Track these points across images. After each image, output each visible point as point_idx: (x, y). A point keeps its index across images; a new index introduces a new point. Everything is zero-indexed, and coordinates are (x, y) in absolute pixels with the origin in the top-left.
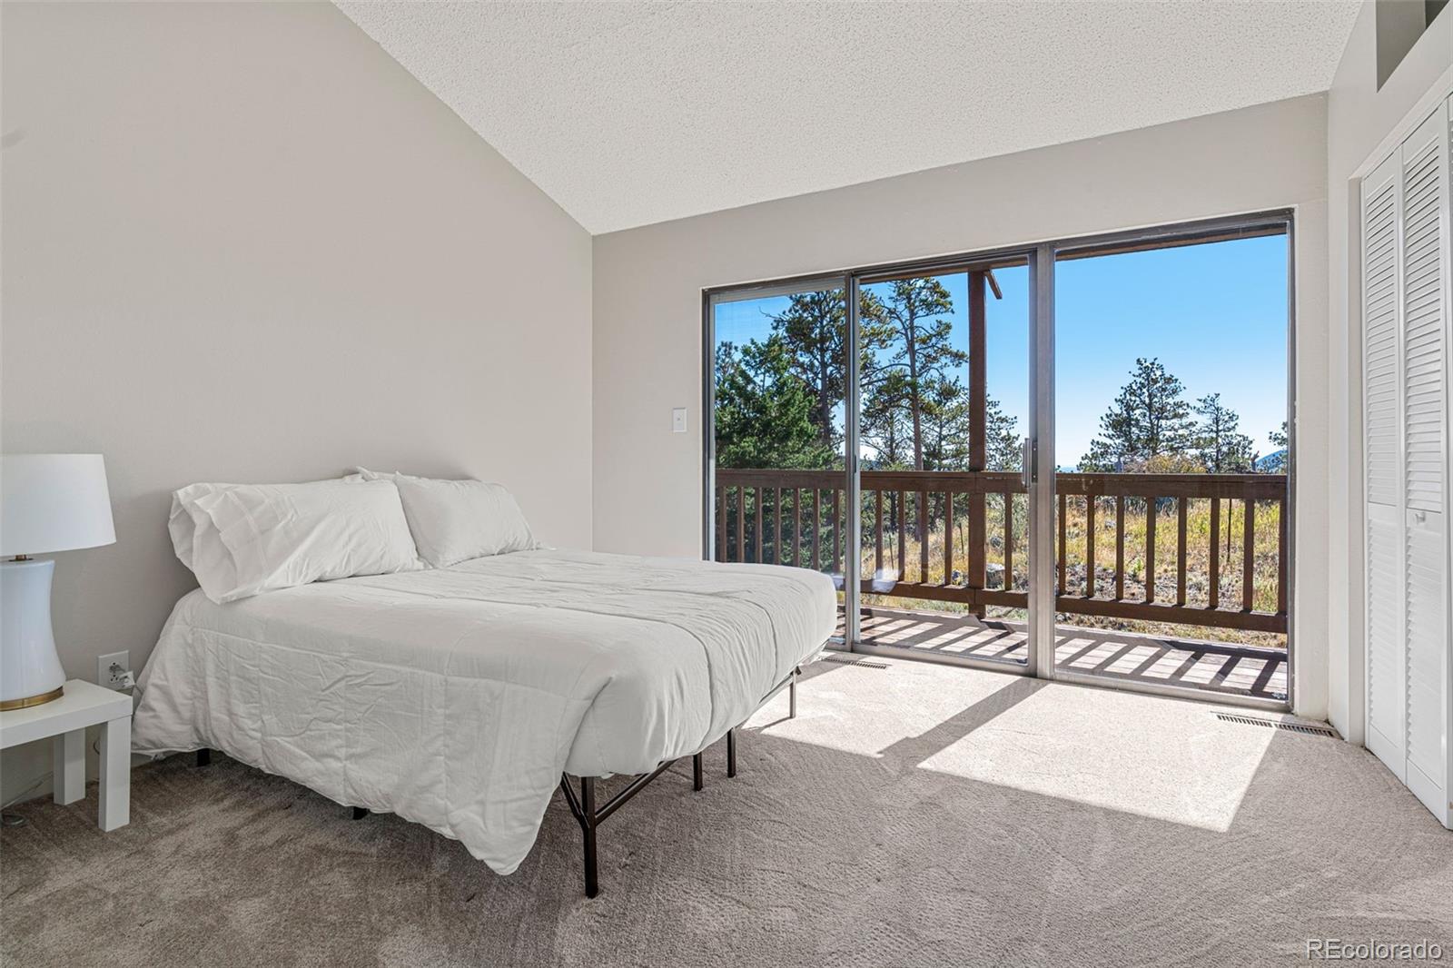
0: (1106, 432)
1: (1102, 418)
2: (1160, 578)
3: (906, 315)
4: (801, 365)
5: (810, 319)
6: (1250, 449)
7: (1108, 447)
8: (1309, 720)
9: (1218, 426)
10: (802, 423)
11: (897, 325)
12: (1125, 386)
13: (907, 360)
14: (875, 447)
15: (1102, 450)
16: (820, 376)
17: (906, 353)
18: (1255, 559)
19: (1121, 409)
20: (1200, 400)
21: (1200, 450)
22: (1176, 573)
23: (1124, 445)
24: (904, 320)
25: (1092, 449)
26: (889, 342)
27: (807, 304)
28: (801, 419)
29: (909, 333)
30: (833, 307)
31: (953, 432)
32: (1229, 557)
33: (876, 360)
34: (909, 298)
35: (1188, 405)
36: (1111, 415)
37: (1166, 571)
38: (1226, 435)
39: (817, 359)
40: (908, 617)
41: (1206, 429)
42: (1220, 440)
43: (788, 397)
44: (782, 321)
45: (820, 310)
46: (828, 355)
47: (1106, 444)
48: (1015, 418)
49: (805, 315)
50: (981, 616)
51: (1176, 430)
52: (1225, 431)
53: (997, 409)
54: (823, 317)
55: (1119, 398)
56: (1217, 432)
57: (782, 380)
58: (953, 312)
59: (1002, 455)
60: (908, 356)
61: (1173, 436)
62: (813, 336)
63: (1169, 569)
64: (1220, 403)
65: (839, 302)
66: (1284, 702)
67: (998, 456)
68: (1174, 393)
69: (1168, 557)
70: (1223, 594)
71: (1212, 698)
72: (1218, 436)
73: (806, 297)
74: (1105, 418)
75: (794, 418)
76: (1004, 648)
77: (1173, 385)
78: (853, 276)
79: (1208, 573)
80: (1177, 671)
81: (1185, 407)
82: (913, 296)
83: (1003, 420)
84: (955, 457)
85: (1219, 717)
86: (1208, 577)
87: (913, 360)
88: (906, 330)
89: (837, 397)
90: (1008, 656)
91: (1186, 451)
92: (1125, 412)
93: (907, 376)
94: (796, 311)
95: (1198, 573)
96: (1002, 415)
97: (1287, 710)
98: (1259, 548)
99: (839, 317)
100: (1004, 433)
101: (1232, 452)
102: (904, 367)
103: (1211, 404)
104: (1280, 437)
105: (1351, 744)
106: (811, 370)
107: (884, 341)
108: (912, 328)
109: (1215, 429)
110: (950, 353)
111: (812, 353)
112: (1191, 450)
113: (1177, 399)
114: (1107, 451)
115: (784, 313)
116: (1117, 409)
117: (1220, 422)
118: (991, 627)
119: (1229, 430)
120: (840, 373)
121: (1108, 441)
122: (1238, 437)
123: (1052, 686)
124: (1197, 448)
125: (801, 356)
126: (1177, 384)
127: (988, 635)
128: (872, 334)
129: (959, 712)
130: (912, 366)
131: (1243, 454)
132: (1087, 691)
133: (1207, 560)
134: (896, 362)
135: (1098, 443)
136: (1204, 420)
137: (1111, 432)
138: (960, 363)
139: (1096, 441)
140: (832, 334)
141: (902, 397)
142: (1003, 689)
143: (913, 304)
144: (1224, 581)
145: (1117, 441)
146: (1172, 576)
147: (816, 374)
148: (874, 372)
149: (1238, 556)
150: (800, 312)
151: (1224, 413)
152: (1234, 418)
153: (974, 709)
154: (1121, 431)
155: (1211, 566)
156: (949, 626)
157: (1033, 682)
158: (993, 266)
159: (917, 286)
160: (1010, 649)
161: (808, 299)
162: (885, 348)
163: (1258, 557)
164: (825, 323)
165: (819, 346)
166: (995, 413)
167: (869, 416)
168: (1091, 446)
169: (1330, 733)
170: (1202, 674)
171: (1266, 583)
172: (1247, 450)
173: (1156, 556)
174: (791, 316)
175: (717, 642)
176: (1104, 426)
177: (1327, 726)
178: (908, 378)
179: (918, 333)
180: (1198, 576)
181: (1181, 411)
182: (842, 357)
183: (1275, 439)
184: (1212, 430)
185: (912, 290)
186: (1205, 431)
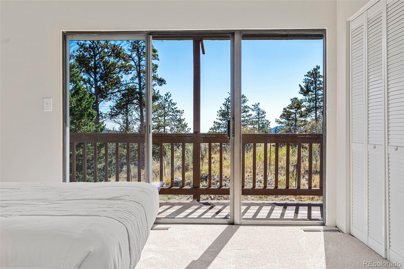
0: (219, 118)
1: (218, 111)
2: (246, 179)
3: (136, 58)
4: (84, 80)
5: (88, 56)
6: (269, 125)
7: (220, 124)
8: (331, 227)
9: (259, 116)
10: (89, 110)
11: (132, 63)
12: (226, 98)
13: (137, 81)
14: (119, 123)
15: (218, 126)
16: (94, 86)
17: (136, 77)
18: (279, 169)
19: (225, 108)
20: (253, 105)
21: (253, 126)
22: (252, 176)
23: (226, 124)
24: (135, 61)
25: (214, 125)
26: (130, 72)
27: (87, 48)
28: (89, 108)
29: (138, 68)
30: (101, 51)
31: (156, 116)
32: (270, 169)
33: (122, 80)
34: (138, 51)
35: (249, 107)
36: (221, 111)
37: (248, 176)
38: (261, 120)
39: (93, 77)
40: (167, 204)
41: (255, 117)
42: (260, 122)
43: (81, 96)
44: (73, 56)
45: (94, 52)
46: (98, 76)
47: (219, 123)
48: (183, 111)
49: (85, 54)
50: (198, 200)
51: (245, 117)
52: (261, 118)
53: (175, 107)
54: (95, 56)
55: (224, 103)
56: (259, 118)
57: (78, 87)
58: (158, 60)
59: (177, 128)
60: (137, 79)
61: (244, 120)
62: (90, 65)
63: (250, 175)
64: (260, 107)
65: (104, 49)
66: (322, 221)
67: (175, 128)
68: (244, 102)
69: (249, 170)
70: (269, 184)
71: (300, 224)
72: (259, 120)
73: (86, 44)
74: (219, 111)
75: (85, 107)
76: (214, 213)
77: (244, 99)
78: (149, 34)
79: (263, 175)
80: (281, 214)
81: (248, 108)
82: (140, 50)
83: (178, 111)
84: (157, 128)
85: (304, 231)
86: (263, 177)
87: (140, 81)
88: (136, 66)
89: (102, 98)
90: (217, 217)
91: (248, 126)
92: (226, 109)
93: (137, 89)
94: (81, 51)
95: (260, 176)
96: (178, 109)
97: (323, 224)
98: (280, 164)
99: (104, 57)
100: (178, 117)
101: (263, 127)
102: (135, 84)
103: (256, 107)
104: (279, 121)
105: (347, 234)
106: (89, 83)
107: (128, 71)
108: (139, 65)
109: (258, 117)
110: (157, 79)
111: (89, 74)
112: (250, 126)
113: (245, 104)
114: (220, 126)
115: (74, 52)
116: (223, 108)
117: (260, 115)
118: (205, 205)
119: (263, 118)
120: (104, 85)
121: (220, 122)
122: (265, 121)
123: (241, 227)
124: (252, 125)
125: (84, 75)
126: (245, 98)
127: (205, 208)
128: (122, 67)
129: (210, 245)
130: (140, 84)
131: (267, 127)
132: (255, 227)
133: (263, 170)
134: (131, 82)
135: (216, 122)
136: (254, 114)
137: (221, 118)
138: (162, 84)
139: (215, 121)
140: (100, 65)
141: (135, 99)
142: (223, 232)
143: (140, 54)
144: (269, 178)
145: (224, 122)
146: (251, 177)
147: (92, 85)
148: (121, 86)
149: (273, 168)
150: (83, 52)
151: (261, 111)
152: (264, 113)
153: (215, 242)
154: (225, 117)
155: (264, 173)
156: (186, 206)
157: (233, 226)
158: (204, 38)
159: (142, 45)
160: (217, 213)
161: (88, 45)
162: (128, 74)
163: (280, 168)
164: (96, 59)
165: (93, 70)
166: (175, 108)
167: (118, 108)
168: (214, 124)
169: (338, 231)
170: (290, 215)
171: (282, 178)
172: (268, 126)
173: (245, 170)
174: (78, 54)
175: (129, 224)
176: (219, 115)
177: (337, 229)
178: (138, 90)
179: (142, 68)
180: (260, 177)
181: (247, 110)
182: (105, 77)
183: (278, 122)
184: (257, 118)
185: (140, 47)
186: (255, 118)
